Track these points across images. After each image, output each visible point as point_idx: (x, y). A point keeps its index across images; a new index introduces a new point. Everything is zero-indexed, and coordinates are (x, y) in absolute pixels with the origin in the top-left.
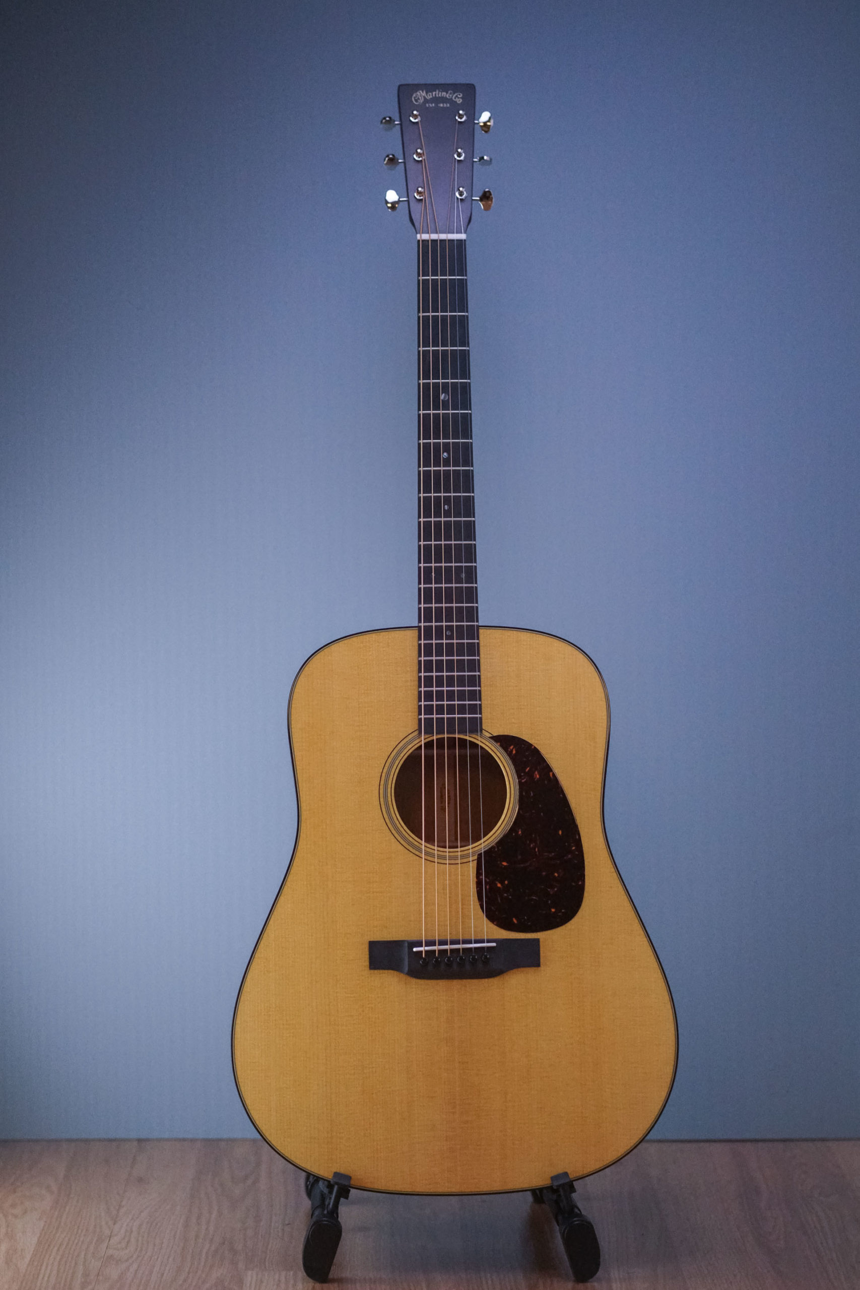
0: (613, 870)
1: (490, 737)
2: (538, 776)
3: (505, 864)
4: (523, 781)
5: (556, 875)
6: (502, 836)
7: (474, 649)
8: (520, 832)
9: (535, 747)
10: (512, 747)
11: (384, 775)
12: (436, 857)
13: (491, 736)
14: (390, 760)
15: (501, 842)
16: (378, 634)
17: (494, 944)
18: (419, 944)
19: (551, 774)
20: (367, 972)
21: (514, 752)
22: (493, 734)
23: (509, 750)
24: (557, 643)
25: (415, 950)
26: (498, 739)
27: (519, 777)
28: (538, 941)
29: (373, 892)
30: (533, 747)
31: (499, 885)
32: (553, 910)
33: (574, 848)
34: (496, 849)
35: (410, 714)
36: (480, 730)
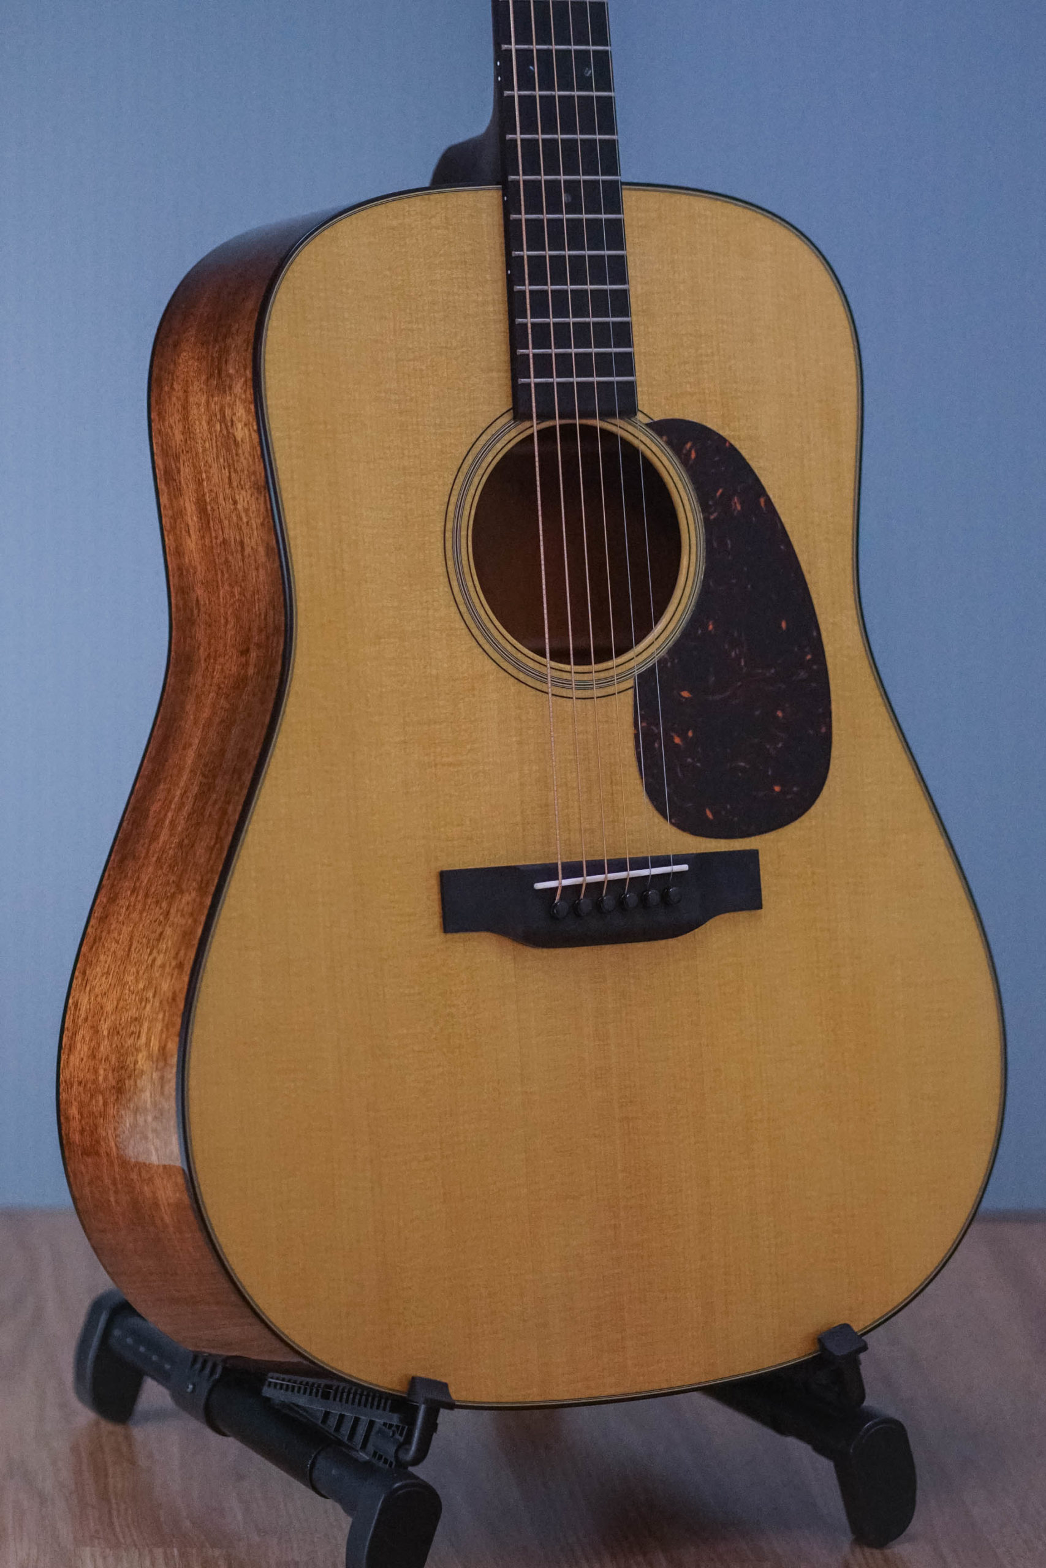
0: (880, 700)
1: (647, 425)
2: (739, 507)
3: (685, 694)
4: (712, 517)
5: (780, 714)
6: (678, 635)
7: (616, 235)
8: (711, 627)
9: (731, 445)
10: (689, 445)
11: (451, 508)
12: (549, 682)
13: (650, 421)
14: (461, 477)
15: (677, 649)
16: (426, 197)
17: (684, 867)
18: (549, 872)
19: (762, 500)
20: (440, 937)
21: (693, 456)
22: (652, 416)
23: (684, 452)
24: (763, 224)
25: (539, 886)
26: (661, 428)
27: (705, 507)
28: (754, 855)
29: (443, 765)
30: (727, 444)
31: (677, 740)
32: (777, 789)
33: (809, 657)
34: (669, 664)
35: (495, 374)
36: (629, 410)
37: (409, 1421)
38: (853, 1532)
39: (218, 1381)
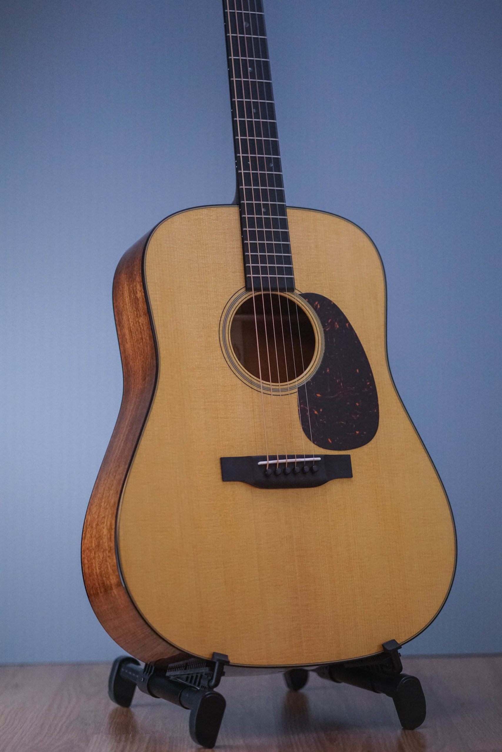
0: (398, 401)
1: (300, 295)
2: (338, 326)
3: (319, 395)
4: (327, 330)
5: (357, 404)
6: (315, 373)
7: (284, 224)
8: (328, 371)
9: (334, 303)
10: (317, 303)
11: (222, 322)
12: (262, 388)
13: (300, 293)
14: (225, 311)
15: (314, 378)
16: (209, 209)
17: (319, 459)
18: (264, 458)
19: (347, 325)
20: (221, 483)
21: (319, 307)
22: (302, 292)
23: (315, 305)
24: (343, 223)
25: (260, 463)
26: (305, 296)
27: (324, 326)
28: (349, 456)
29: (221, 418)
30: (332, 303)
31: (316, 412)
32: (357, 432)
33: (368, 383)
34: (312, 384)
35: (238, 274)
36: (292, 289)
37: (213, 670)
38: (402, 725)
39: (152, 675)
